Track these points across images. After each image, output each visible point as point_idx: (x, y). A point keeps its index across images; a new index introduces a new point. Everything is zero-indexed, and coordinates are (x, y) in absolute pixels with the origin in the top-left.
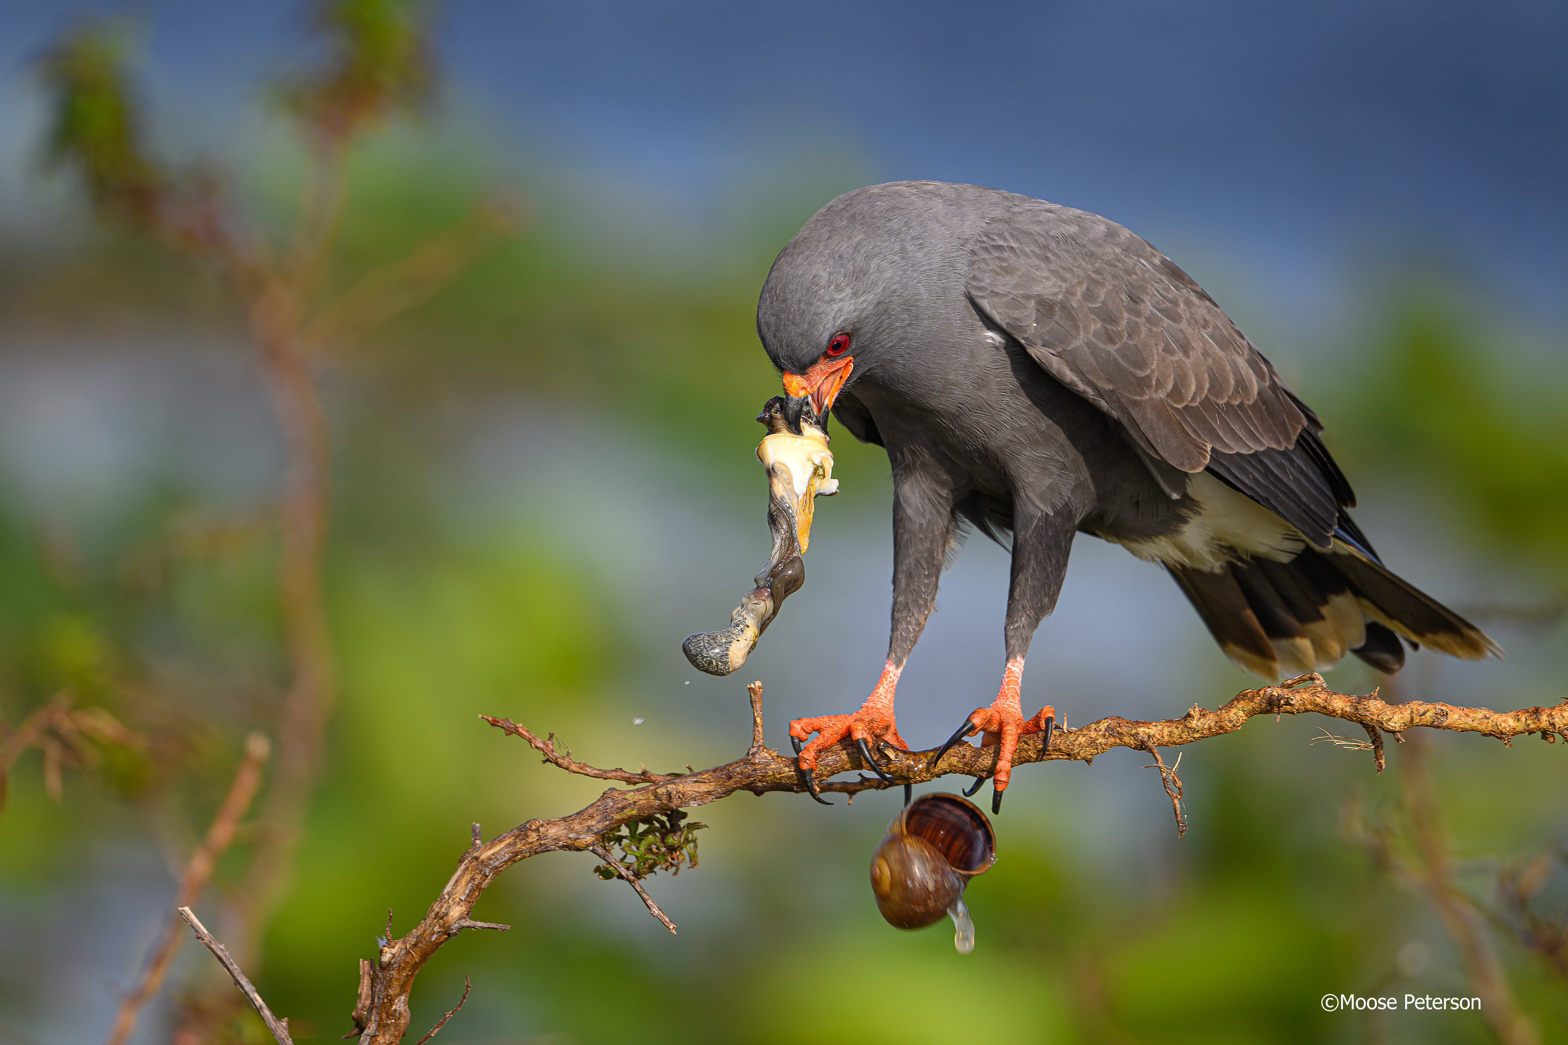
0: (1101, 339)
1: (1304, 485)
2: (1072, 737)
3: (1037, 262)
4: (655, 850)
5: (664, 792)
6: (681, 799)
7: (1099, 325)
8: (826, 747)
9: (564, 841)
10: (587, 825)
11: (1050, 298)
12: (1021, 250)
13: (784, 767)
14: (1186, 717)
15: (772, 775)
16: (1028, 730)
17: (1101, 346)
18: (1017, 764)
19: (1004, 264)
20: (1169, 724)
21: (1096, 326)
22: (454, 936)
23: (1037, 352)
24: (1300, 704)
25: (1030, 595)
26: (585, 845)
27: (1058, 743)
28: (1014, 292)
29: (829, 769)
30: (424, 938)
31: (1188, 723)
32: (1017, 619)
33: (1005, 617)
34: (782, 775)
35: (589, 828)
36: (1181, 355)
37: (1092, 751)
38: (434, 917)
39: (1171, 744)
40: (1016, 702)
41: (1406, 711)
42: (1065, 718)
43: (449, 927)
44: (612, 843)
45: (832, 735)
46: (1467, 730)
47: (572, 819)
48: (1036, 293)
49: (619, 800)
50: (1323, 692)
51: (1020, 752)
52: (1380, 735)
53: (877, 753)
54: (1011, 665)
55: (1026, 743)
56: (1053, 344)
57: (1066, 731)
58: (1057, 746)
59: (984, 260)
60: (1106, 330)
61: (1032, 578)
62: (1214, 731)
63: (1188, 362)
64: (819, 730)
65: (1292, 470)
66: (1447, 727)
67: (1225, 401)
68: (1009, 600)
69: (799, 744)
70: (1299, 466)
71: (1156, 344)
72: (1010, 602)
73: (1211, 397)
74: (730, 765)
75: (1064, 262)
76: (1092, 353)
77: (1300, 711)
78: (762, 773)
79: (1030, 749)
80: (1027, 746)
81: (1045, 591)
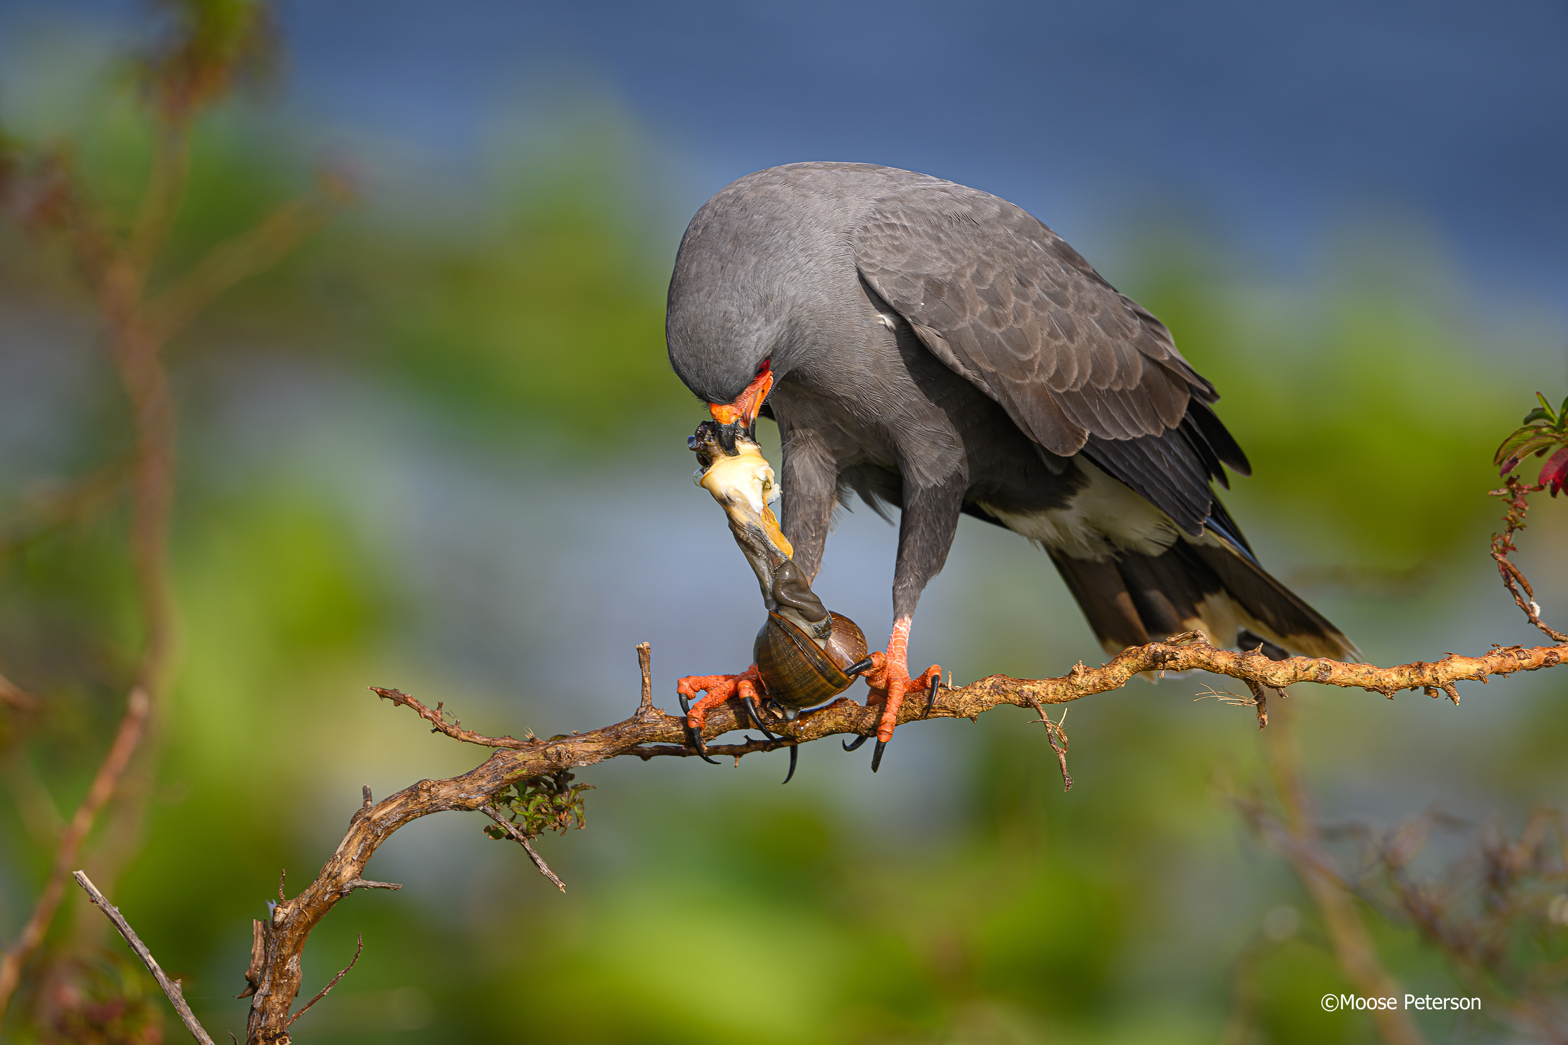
0: (987, 322)
1: (1180, 474)
2: (958, 695)
3: (929, 242)
4: (543, 810)
5: (553, 752)
6: (571, 758)
7: (986, 307)
8: (714, 706)
9: (455, 801)
10: (477, 785)
11: (940, 278)
12: (913, 230)
13: (672, 726)
14: (1070, 674)
15: (661, 734)
16: (915, 688)
17: (986, 328)
18: (902, 722)
19: (896, 243)
20: (1053, 681)
21: (983, 308)
22: (346, 896)
23: (923, 331)
24: (1184, 660)
25: (919, 556)
26: (475, 804)
27: (943, 700)
28: (904, 270)
29: (717, 728)
30: (317, 898)
31: (1073, 681)
32: (905, 580)
33: (894, 577)
34: (670, 735)
35: (480, 788)
36: (1066, 340)
37: (977, 708)
38: (327, 877)
39: (1055, 701)
40: (903, 662)
41: (1290, 666)
42: (950, 676)
43: (342, 886)
44: (501, 804)
45: (720, 694)
46: (1351, 685)
47: (462, 779)
48: (926, 273)
49: (510, 760)
50: (1207, 649)
51: (906, 710)
52: (1263, 692)
53: (764, 711)
54: (899, 625)
55: (912, 701)
56: (939, 324)
57: (950, 689)
58: (942, 704)
59: (876, 237)
60: (993, 312)
61: (920, 539)
62: (1099, 688)
63: (1072, 347)
64: (706, 689)
65: (1169, 458)
66: (1331, 683)
67: (1106, 387)
68: (897, 561)
69: (687, 702)
70: (1176, 454)
71: (1041, 329)
72: (899, 562)
73: (1093, 383)
74: (619, 725)
75: (955, 243)
76: (977, 335)
77: (1184, 668)
78: (651, 732)
79: (916, 707)
80: (913, 704)
81: (933, 552)
